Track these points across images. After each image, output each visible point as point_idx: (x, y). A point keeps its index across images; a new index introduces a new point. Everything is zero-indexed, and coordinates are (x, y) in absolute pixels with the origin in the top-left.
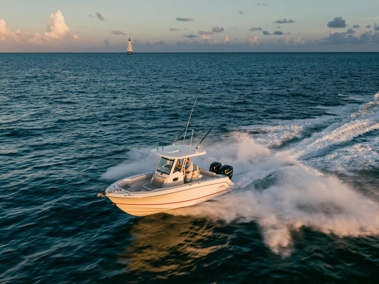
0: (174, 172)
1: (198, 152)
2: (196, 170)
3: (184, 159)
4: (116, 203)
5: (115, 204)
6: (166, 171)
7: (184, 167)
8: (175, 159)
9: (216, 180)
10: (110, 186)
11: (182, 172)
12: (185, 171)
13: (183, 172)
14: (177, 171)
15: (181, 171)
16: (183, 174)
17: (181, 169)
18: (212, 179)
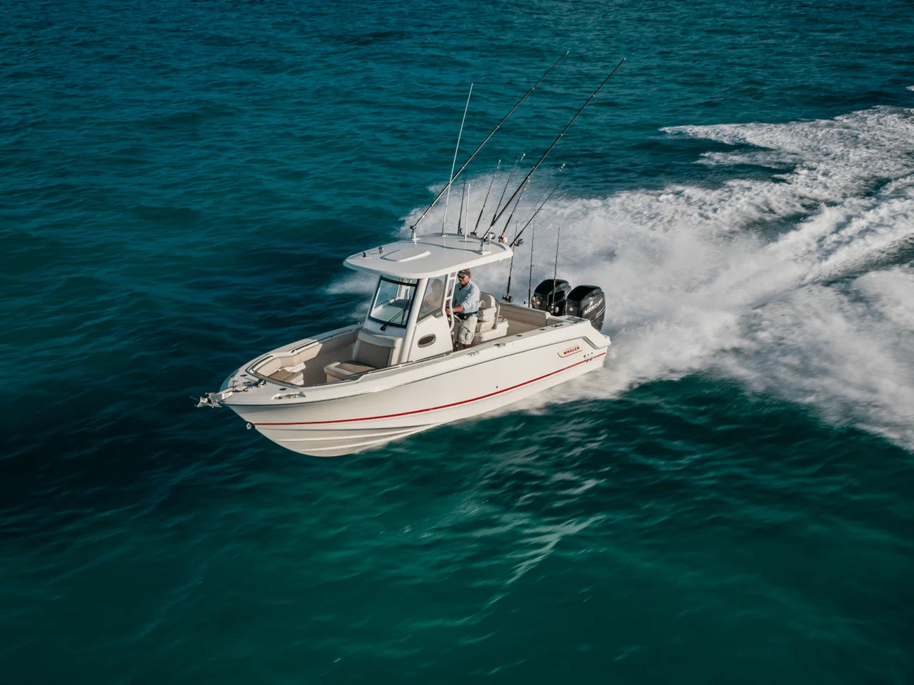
0: (419, 319)
1: (490, 252)
2: (489, 306)
3: (447, 276)
4: (253, 423)
5: (253, 426)
6: (396, 317)
7: (448, 302)
8: (419, 280)
9: (550, 332)
10: (233, 376)
11: (445, 319)
12: (455, 313)
13: (449, 316)
14: (428, 315)
15: (442, 314)
16: (450, 323)
17: (440, 310)
18: (538, 330)
